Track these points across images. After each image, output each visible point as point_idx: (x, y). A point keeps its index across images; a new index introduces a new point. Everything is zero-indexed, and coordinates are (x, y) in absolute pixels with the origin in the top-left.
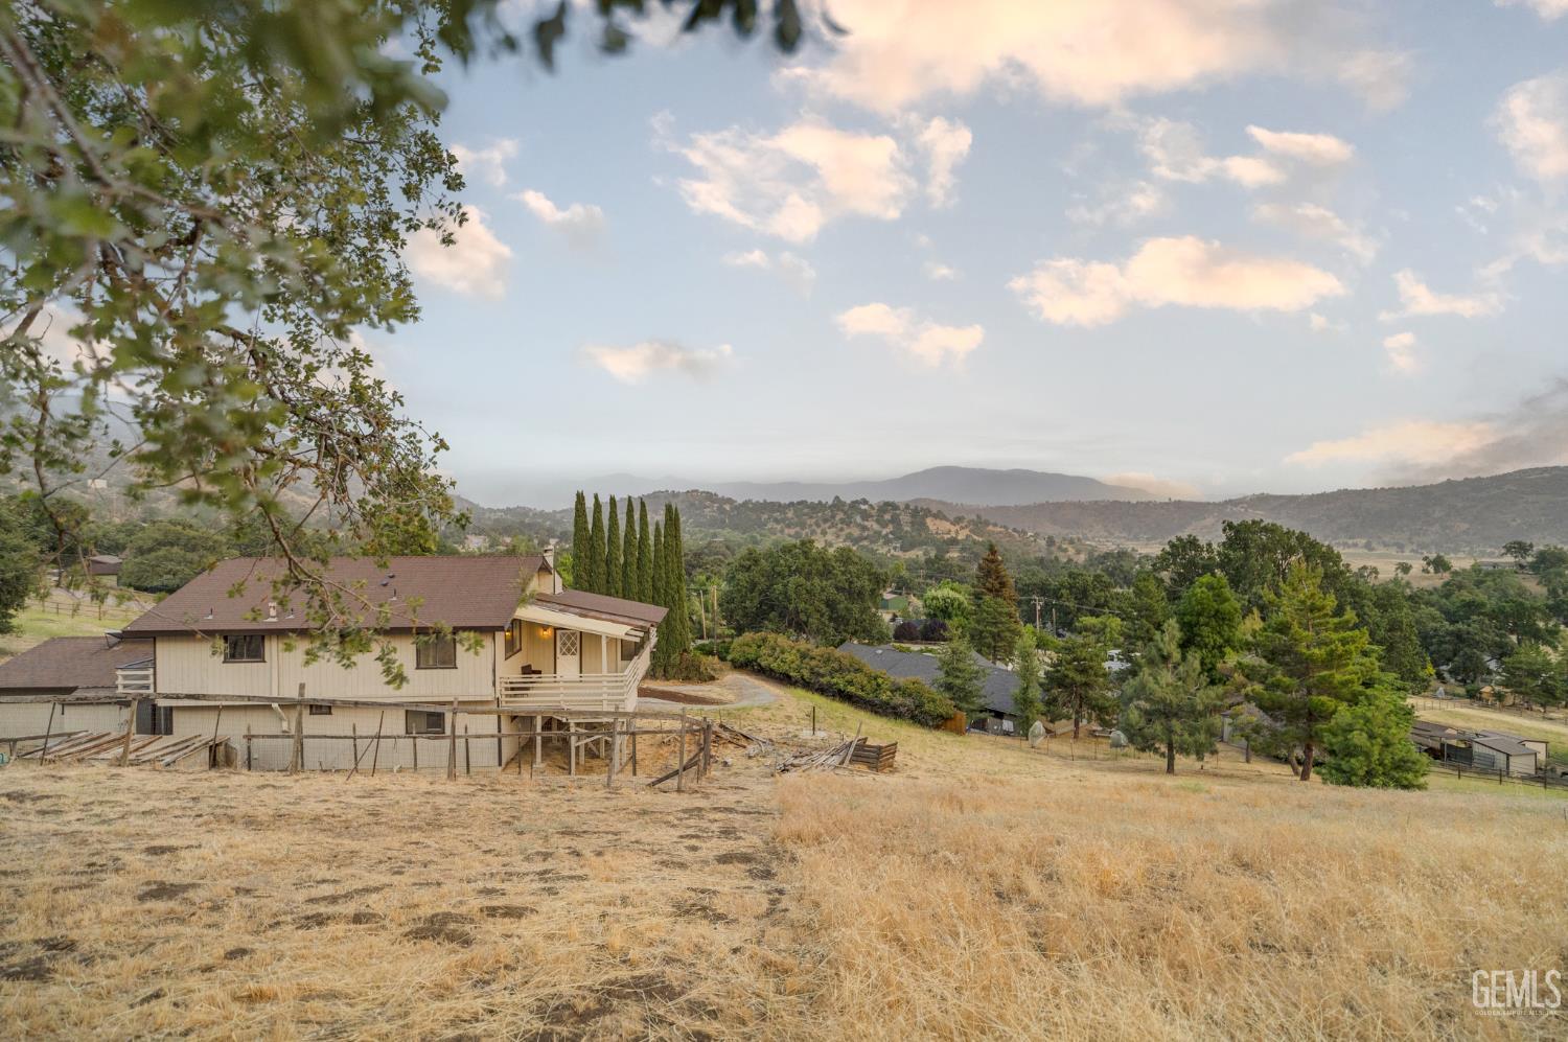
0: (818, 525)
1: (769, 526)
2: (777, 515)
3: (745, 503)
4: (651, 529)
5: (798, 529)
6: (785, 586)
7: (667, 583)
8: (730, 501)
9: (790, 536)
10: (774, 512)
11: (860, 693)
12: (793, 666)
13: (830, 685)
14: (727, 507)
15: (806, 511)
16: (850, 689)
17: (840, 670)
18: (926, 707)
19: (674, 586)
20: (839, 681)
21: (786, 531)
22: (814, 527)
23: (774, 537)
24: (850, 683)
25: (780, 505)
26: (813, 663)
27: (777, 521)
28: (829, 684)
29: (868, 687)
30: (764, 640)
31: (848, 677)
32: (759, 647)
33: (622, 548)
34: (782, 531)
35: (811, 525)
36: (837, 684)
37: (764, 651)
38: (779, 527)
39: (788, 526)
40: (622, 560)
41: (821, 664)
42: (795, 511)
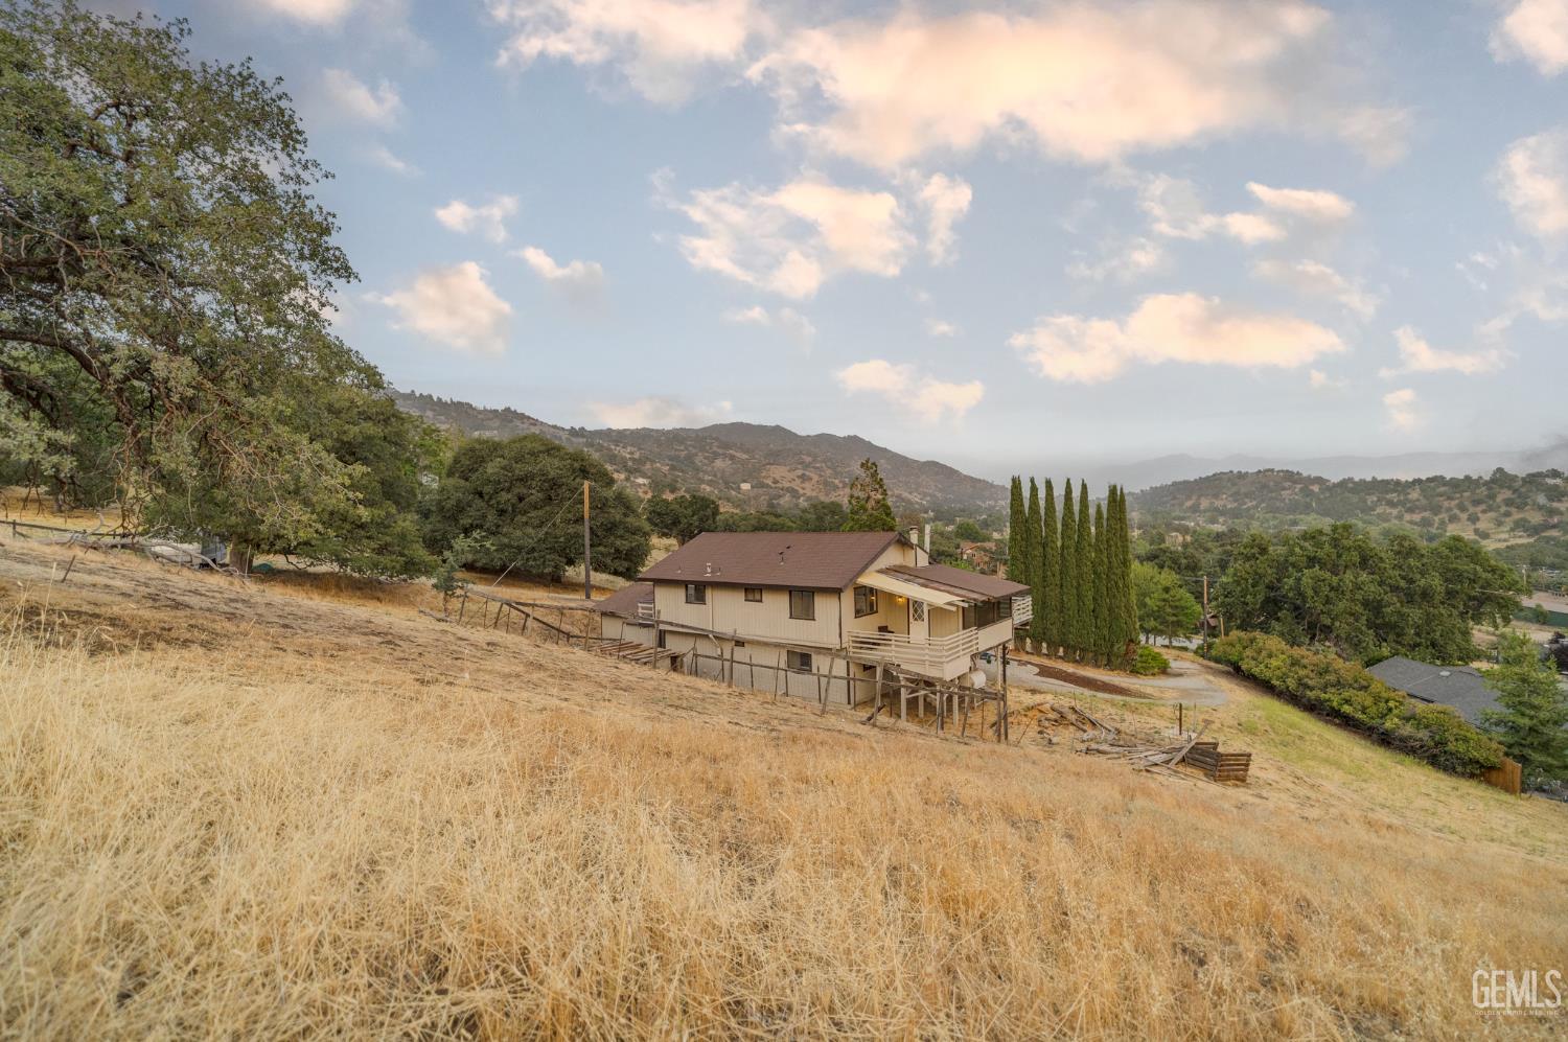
0: (1463, 509)
1: (1379, 510)
2: (1393, 496)
3: (1343, 484)
4: (1092, 511)
5: (1426, 514)
6: (1299, 580)
7: (1110, 568)
8: (1319, 480)
9: (1411, 522)
10: (1387, 492)
11: (1359, 716)
12: (1278, 673)
13: (1321, 702)
14: (1316, 488)
15: (1442, 489)
16: (1346, 709)
17: (1339, 684)
18: (1451, 747)
19: (1119, 571)
20: (1334, 698)
21: (1407, 517)
22: (1456, 511)
23: (1386, 525)
24: (1347, 701)
25: (1398, 483)
26: (1302, 673)
27: (1391, 504)
28: (1318, 699)
29: (1373, 710)
30: (1252, 641)
31: (1346, 695)
32: (1245, 648)
33: (1059, 530)
34: (1400, 517)
35: (1449, 509)
36: (1329, 700)
37: (1248, 652)
38: (1395, 512)
39: (1411, 510)
40: (1059, 544)
41: (1312, 675)
42: (1422, 490)
